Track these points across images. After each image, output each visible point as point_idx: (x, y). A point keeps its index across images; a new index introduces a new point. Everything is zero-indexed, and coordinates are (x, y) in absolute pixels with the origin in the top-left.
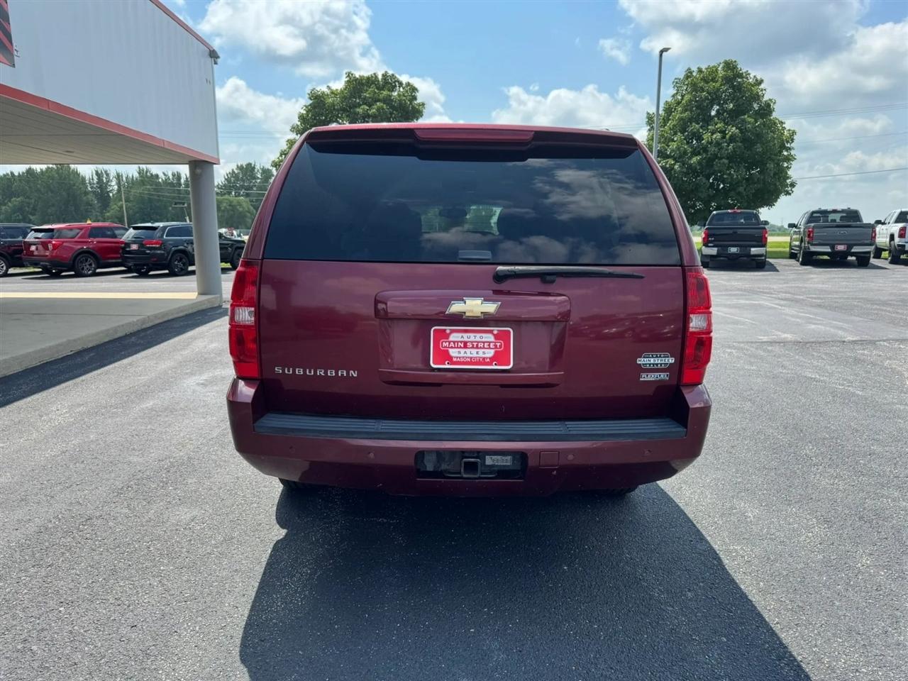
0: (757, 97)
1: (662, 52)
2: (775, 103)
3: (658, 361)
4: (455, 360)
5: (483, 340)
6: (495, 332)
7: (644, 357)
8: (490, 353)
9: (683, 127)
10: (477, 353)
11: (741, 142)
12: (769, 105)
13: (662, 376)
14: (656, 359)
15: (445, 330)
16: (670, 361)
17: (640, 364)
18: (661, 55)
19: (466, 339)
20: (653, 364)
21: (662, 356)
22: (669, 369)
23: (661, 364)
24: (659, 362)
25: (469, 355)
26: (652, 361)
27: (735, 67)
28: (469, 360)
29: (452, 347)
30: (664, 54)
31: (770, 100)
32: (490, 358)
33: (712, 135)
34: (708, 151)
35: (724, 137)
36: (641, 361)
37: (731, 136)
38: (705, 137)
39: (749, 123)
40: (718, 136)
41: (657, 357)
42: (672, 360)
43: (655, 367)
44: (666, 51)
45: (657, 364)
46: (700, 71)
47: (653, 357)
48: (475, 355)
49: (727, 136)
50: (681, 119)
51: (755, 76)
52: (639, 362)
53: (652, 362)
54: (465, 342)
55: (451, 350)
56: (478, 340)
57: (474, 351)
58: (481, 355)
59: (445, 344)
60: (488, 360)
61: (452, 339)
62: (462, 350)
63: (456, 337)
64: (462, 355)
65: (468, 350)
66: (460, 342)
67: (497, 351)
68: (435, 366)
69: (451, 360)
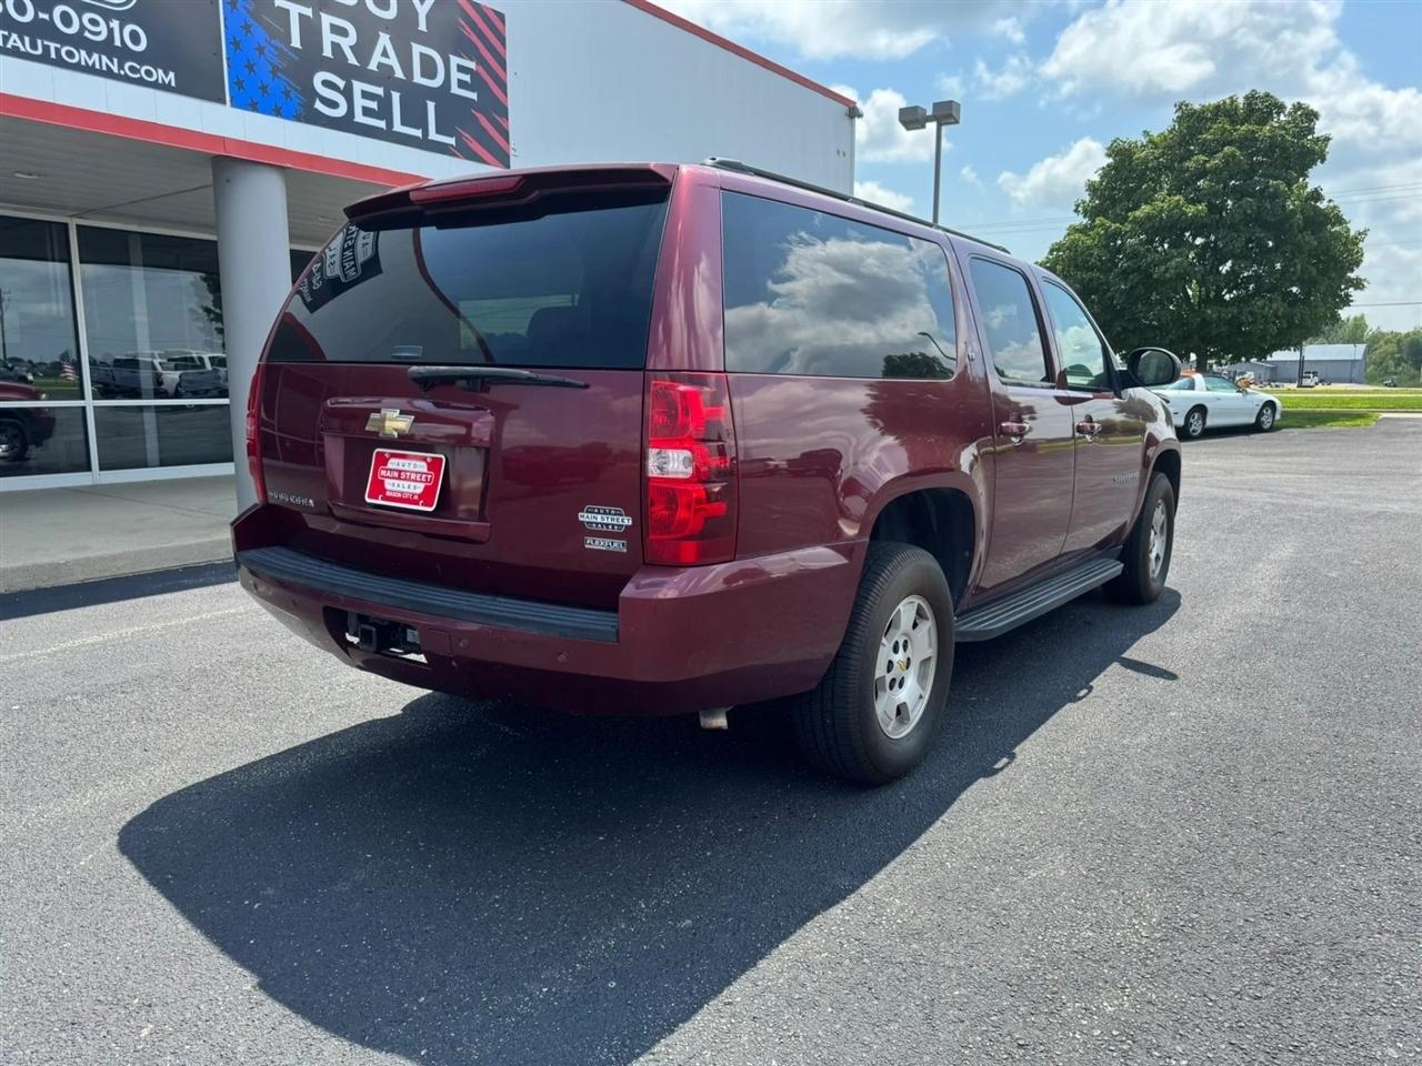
3: (608, 520)
4: (388, 494)
5: (417, 470)
6: (429, 460)
7: (587, 512)
8: (419, 488)
10: (409, 487)
13: (615, 545)
14: (605, 516)
15: (384, 453)
16: (626, 522)
17: (582, 522)
19: (400, 468)
20: (602, 524)
21: (613, 512)
22: (624, 534)
23: (613, 526)
24: (610, 521)
25: (400, 489)
26: (599, 518)
28: (399, 495)
29: (388, 477)
32: (419, 495)
36: (584, 517)
41: (605, 513)
42: (628, 521)
43: (605, 529)
45: (607, 525)
47: (599, 513)
48: (406, 490)
52: (581, 519)
53: (599, 520)
54: (400, 472)
55: (387, 481)
56: (411, 468)
57: (406, 484)
58: (412, 490)
59: (383, 473)
60: (416, 497)
61: (390, 466)
62: (396, 482)
63: (393, 463)
64: (395, 488)
65: (401, 482)
66: (396, 470)
67: (426, 487)
68: (368, 500)
69: (384, 494)
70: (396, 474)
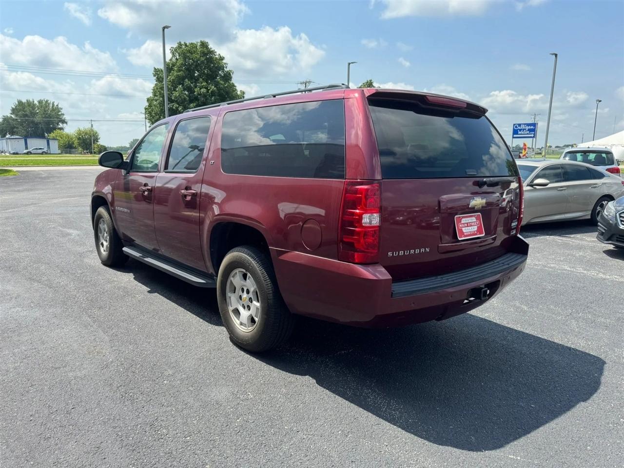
0: (222, 68)
1: (164, 28)
2: (233, 73)
5: (473, 221)
6: (476, 216)
7: (513, 223)
8: (476, 228)
9: (180, 81)
11: (218, 96)
12: (230, 74)
13: (515, 231)
15: (459, 217)
17: (512, 227)
18: (164, 30)
22: (516, 227)
27: (207, 47)
28: (469, 233)
29: (463, 227)
30: (166, 30)
31: (231, 71)
33: (200, 89)
34: (199, 100)
35: (208, 92)
36: (512, 225)
37: (212, 92)
38: (196, 90)
39: (222, 84)
40: (203, 90)
44: (167, 28)
46: (186, 45)
48: (471, 230)
49: (210, 91)
50: (178, 76)
51: (219, 54)
54: (467, 223)
55: (463, 229)
56: (471, 221)
57: (470, 228)
58: (473, 230)
59: (461, 225)
60: (476, 232)
61: (462, 222)
62: (467, 228)
63: (464, 221)
64: (467, 231)
65: (469, 228)
66: (466, 223)
67: (478, 227)
68: (460, 239)
69: (464, 234)
70: (466, 225)
